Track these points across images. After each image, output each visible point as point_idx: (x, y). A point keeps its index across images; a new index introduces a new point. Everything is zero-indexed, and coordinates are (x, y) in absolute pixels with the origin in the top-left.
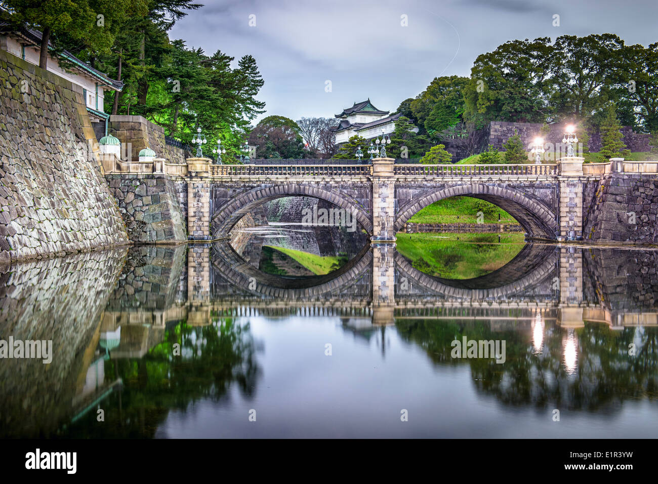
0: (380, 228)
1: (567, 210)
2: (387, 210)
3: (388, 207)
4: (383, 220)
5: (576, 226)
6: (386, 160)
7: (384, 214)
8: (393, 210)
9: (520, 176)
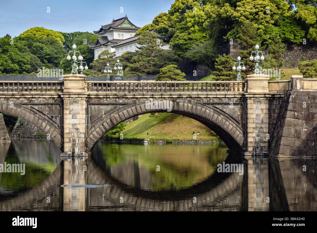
0: (70, 145)
1: (254, 126)
2: (78, 127)
3: (79, 124)
4: (74, 136)
5: (262, 142)
6: (76, 77)
7: (75, 130)
8: (84, 126)
9: (209, 93)
